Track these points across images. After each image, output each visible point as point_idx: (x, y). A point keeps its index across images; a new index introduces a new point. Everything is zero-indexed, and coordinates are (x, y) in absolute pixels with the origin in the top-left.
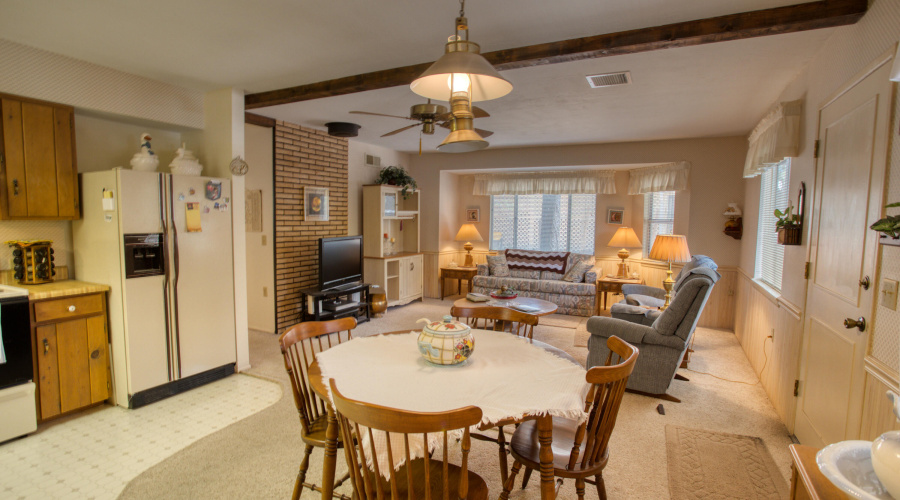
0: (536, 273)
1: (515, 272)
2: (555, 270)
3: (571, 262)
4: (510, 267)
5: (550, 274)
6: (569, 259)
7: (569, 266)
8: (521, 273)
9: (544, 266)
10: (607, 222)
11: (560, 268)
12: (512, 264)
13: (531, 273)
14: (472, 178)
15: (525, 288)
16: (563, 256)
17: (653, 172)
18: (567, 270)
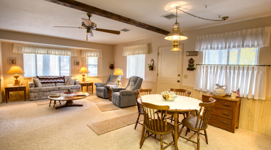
0: (54, 84)
1: (45, 85)
2: (62, 82)
3: (66, 78)
4: (42, 83)
5: (59, 84)
6: (65, 78)
7: (66, 80)
8: (47, 85)
9: (56, 81)
10: (74, 65)
11: (63, 81)
12: (42, 81)
13: (52, 84)
14: (13, 45)
15: (56, 89)
16: (63, 77)
17: (91, 51)
18: (65, 82)
